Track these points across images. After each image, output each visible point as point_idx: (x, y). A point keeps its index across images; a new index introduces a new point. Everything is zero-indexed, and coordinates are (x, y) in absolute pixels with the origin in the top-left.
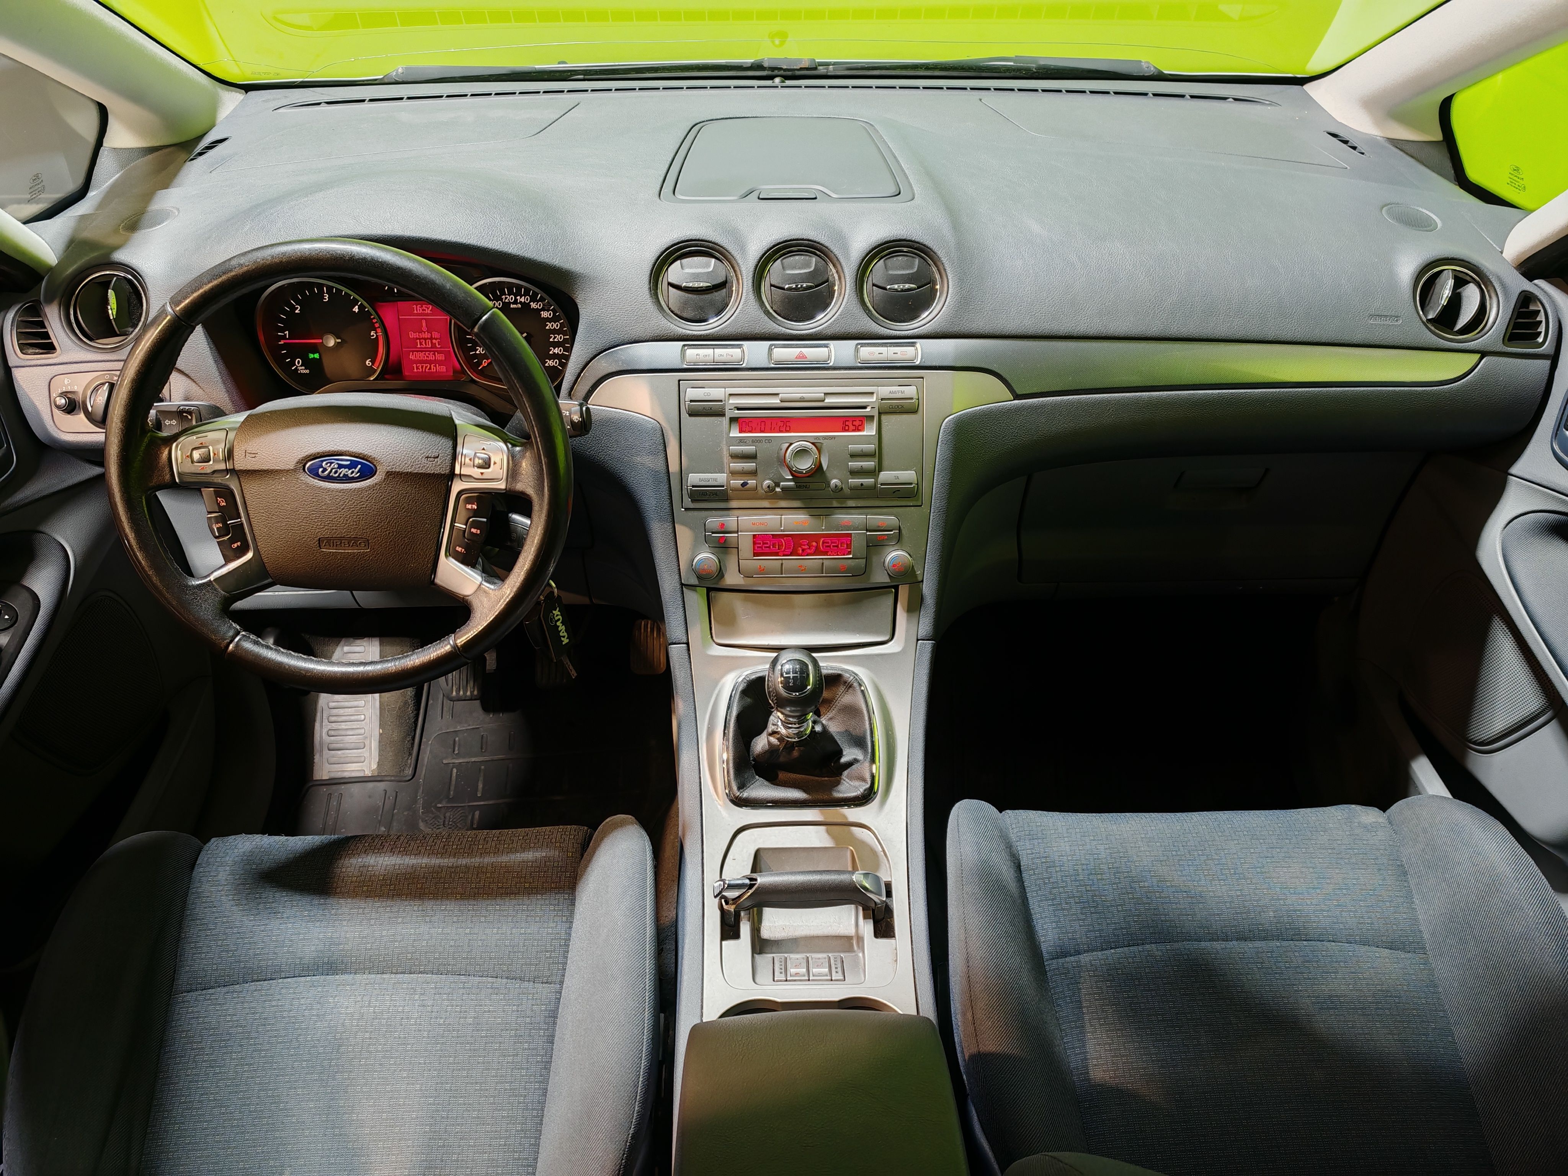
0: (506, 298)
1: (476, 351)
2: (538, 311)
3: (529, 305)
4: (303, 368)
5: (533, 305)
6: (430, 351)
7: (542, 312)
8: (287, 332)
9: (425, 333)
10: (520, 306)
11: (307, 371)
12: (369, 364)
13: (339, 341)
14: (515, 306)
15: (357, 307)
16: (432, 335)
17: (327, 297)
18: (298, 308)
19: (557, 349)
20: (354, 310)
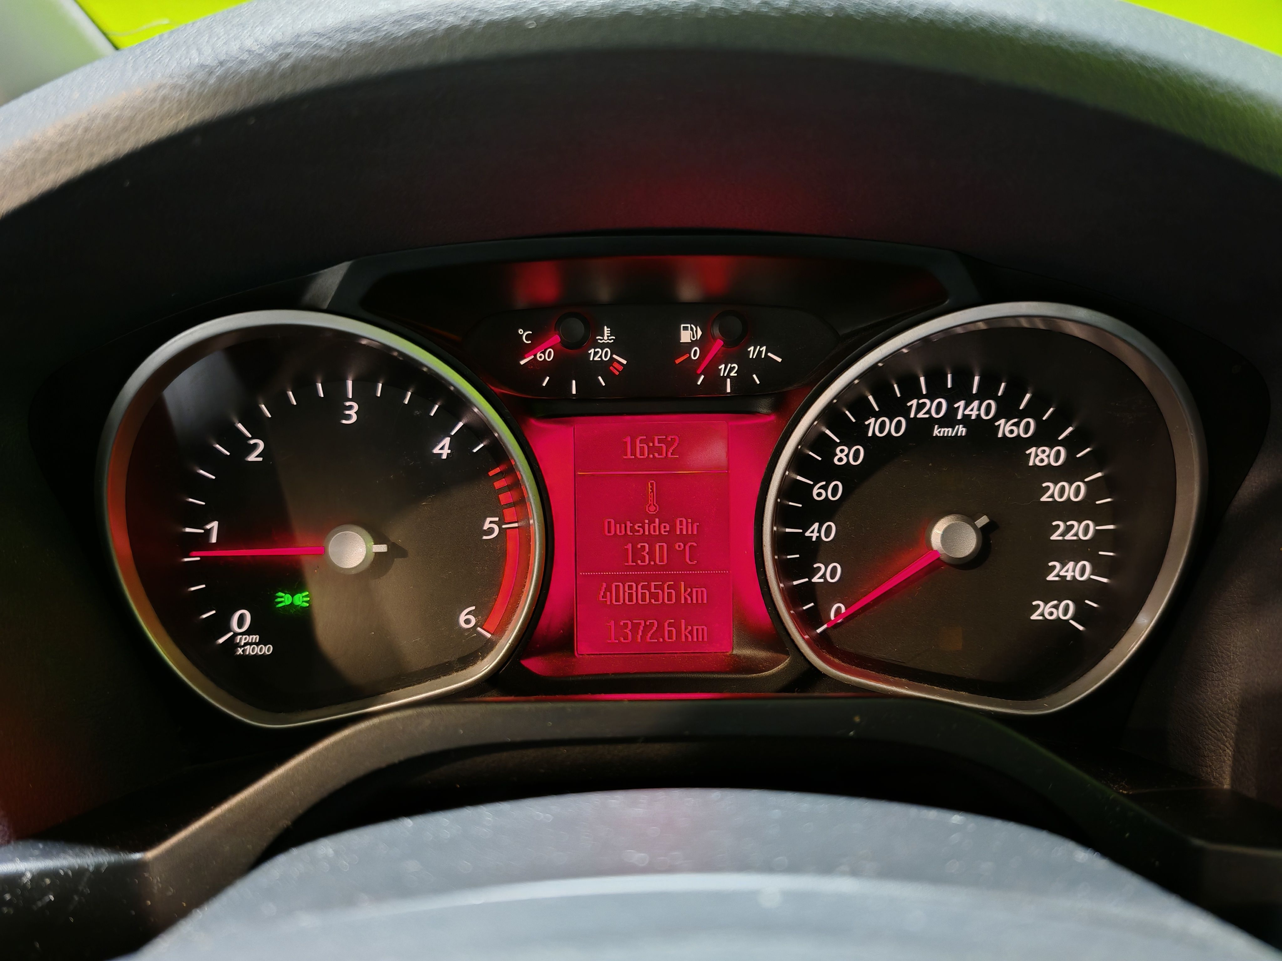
0: (920, 407)
1: (811, 578)
2: (1020, 444)
3: (990, 427)
4: (255, 638)
5: (1005, 428)
6: (664, 579)
7: (1033, 450)
8: (214, 525)
9: (652, 521)
10: (961, 430)
11: (267, 650)
12: (467, 621)
13: (383, 548)
14: (948, 432)
15: (447, 441)
16: (673, 527)
17: (352, 415)
18: (255, 446)
19: (1071, 565)
20: (436, 451)
